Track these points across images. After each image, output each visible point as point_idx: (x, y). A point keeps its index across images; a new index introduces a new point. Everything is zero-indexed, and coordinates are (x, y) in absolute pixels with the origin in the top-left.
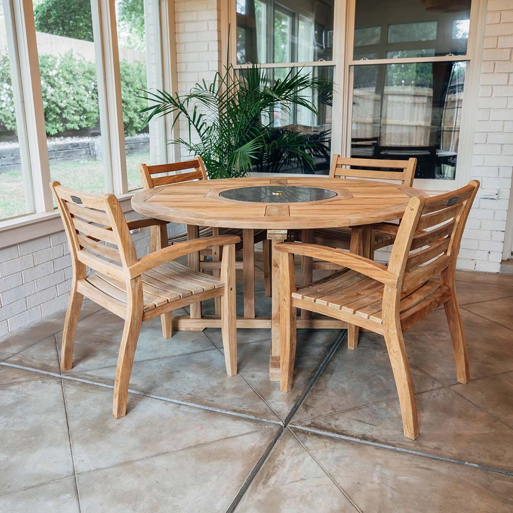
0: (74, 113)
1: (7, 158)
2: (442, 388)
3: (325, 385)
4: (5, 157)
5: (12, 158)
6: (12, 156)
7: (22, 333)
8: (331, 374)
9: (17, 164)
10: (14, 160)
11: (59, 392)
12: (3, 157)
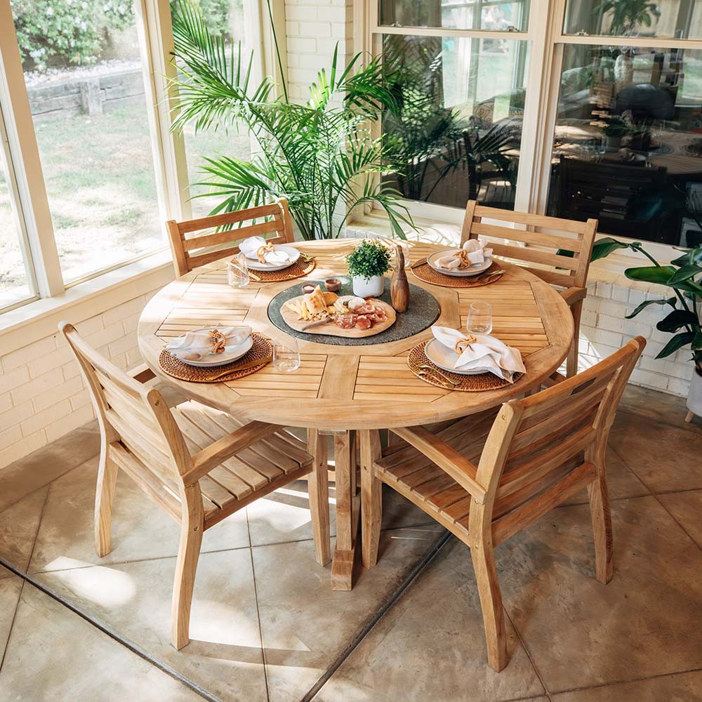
0: (215, 10)
1: (114, 88)
2: (540, 696)
3: (367, 658)
4: (111, 88)
5: (121, 88)
6: (121, 84)
7: (12, 475)
8: (386, 634)
9: (128, 96)
10: (123, 91)
11: (11, 610)
12: (108, 88)
